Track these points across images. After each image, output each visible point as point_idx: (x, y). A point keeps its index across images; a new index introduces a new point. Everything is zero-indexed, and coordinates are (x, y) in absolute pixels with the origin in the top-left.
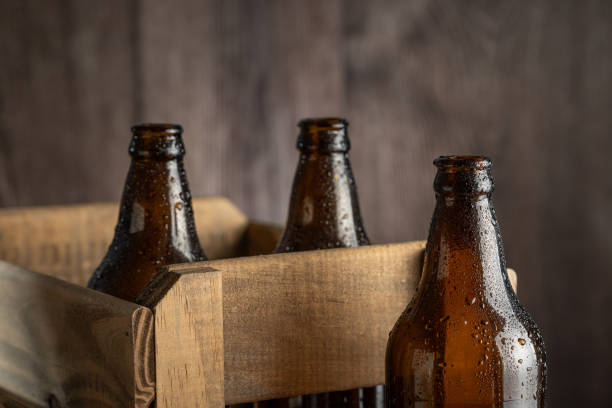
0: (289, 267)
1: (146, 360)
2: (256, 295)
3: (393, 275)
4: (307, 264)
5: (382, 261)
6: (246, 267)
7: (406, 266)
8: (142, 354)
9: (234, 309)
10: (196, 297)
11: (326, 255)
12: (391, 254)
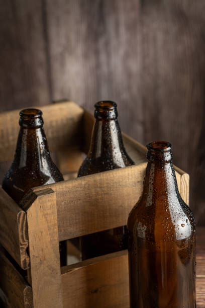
0: (87, 183)
1: (24, 232)
2: (72, 196)
3: (134, 180)
4: (95, 181)
5: (128, 175)
6: (67, 185)
7: (139, 175)
8: (22, 229)
9: (63, 203)
10: (45, 204)
11: (103, 176)
12: (133, 171)
